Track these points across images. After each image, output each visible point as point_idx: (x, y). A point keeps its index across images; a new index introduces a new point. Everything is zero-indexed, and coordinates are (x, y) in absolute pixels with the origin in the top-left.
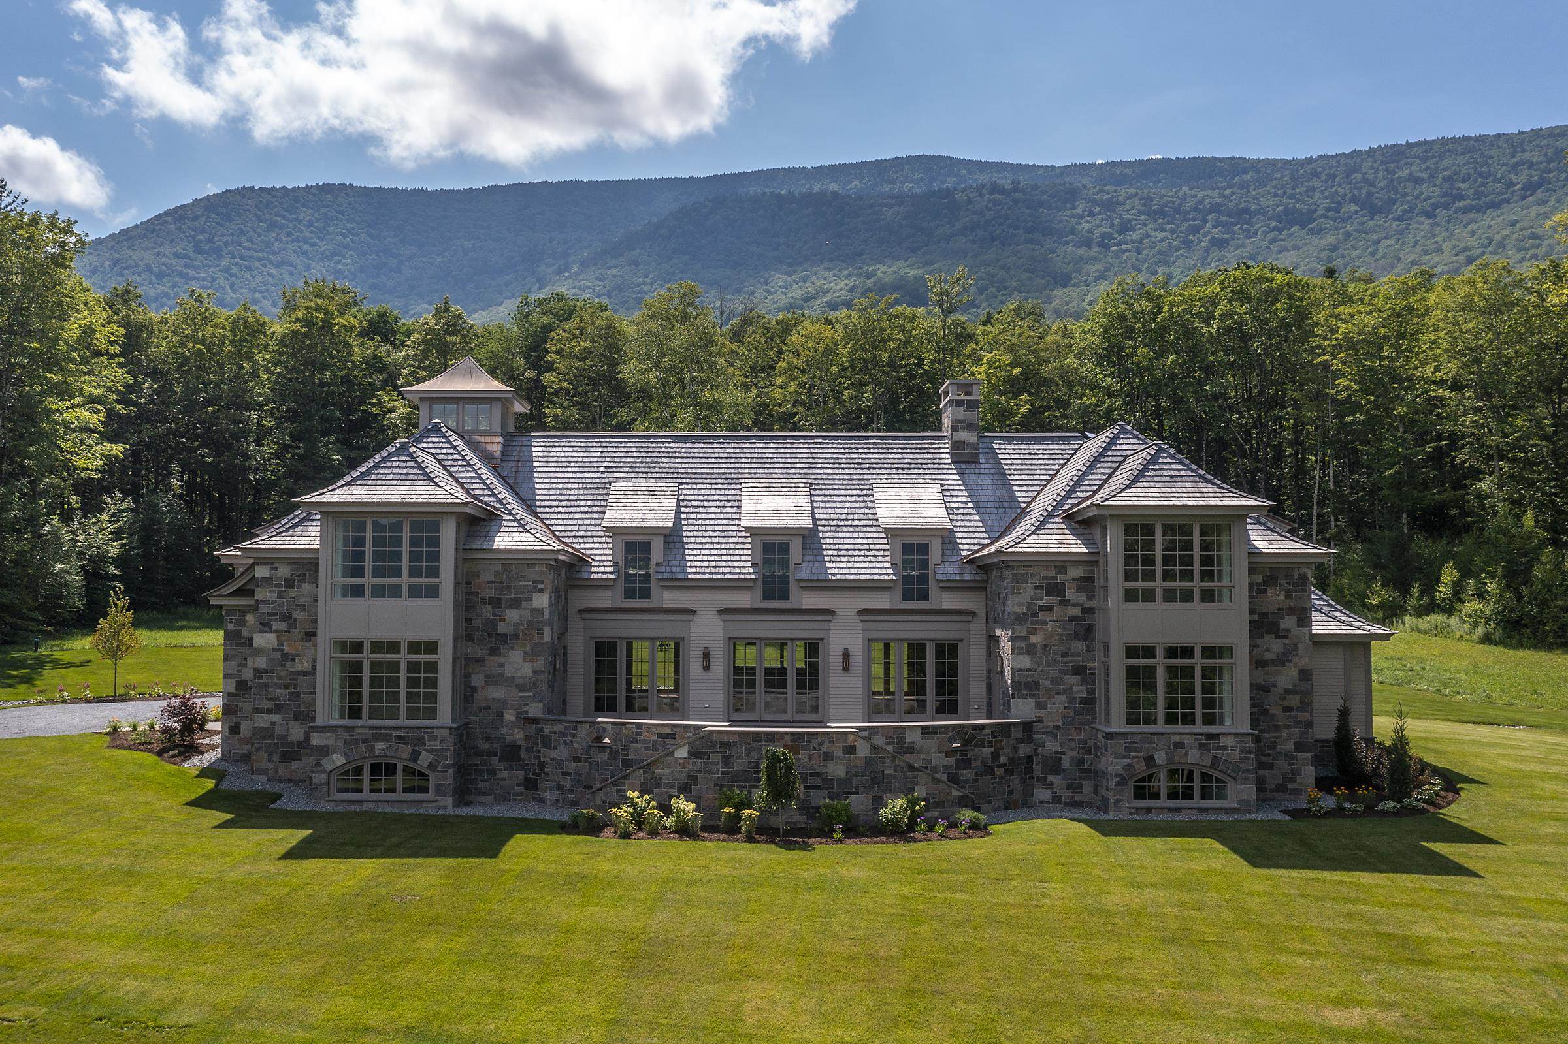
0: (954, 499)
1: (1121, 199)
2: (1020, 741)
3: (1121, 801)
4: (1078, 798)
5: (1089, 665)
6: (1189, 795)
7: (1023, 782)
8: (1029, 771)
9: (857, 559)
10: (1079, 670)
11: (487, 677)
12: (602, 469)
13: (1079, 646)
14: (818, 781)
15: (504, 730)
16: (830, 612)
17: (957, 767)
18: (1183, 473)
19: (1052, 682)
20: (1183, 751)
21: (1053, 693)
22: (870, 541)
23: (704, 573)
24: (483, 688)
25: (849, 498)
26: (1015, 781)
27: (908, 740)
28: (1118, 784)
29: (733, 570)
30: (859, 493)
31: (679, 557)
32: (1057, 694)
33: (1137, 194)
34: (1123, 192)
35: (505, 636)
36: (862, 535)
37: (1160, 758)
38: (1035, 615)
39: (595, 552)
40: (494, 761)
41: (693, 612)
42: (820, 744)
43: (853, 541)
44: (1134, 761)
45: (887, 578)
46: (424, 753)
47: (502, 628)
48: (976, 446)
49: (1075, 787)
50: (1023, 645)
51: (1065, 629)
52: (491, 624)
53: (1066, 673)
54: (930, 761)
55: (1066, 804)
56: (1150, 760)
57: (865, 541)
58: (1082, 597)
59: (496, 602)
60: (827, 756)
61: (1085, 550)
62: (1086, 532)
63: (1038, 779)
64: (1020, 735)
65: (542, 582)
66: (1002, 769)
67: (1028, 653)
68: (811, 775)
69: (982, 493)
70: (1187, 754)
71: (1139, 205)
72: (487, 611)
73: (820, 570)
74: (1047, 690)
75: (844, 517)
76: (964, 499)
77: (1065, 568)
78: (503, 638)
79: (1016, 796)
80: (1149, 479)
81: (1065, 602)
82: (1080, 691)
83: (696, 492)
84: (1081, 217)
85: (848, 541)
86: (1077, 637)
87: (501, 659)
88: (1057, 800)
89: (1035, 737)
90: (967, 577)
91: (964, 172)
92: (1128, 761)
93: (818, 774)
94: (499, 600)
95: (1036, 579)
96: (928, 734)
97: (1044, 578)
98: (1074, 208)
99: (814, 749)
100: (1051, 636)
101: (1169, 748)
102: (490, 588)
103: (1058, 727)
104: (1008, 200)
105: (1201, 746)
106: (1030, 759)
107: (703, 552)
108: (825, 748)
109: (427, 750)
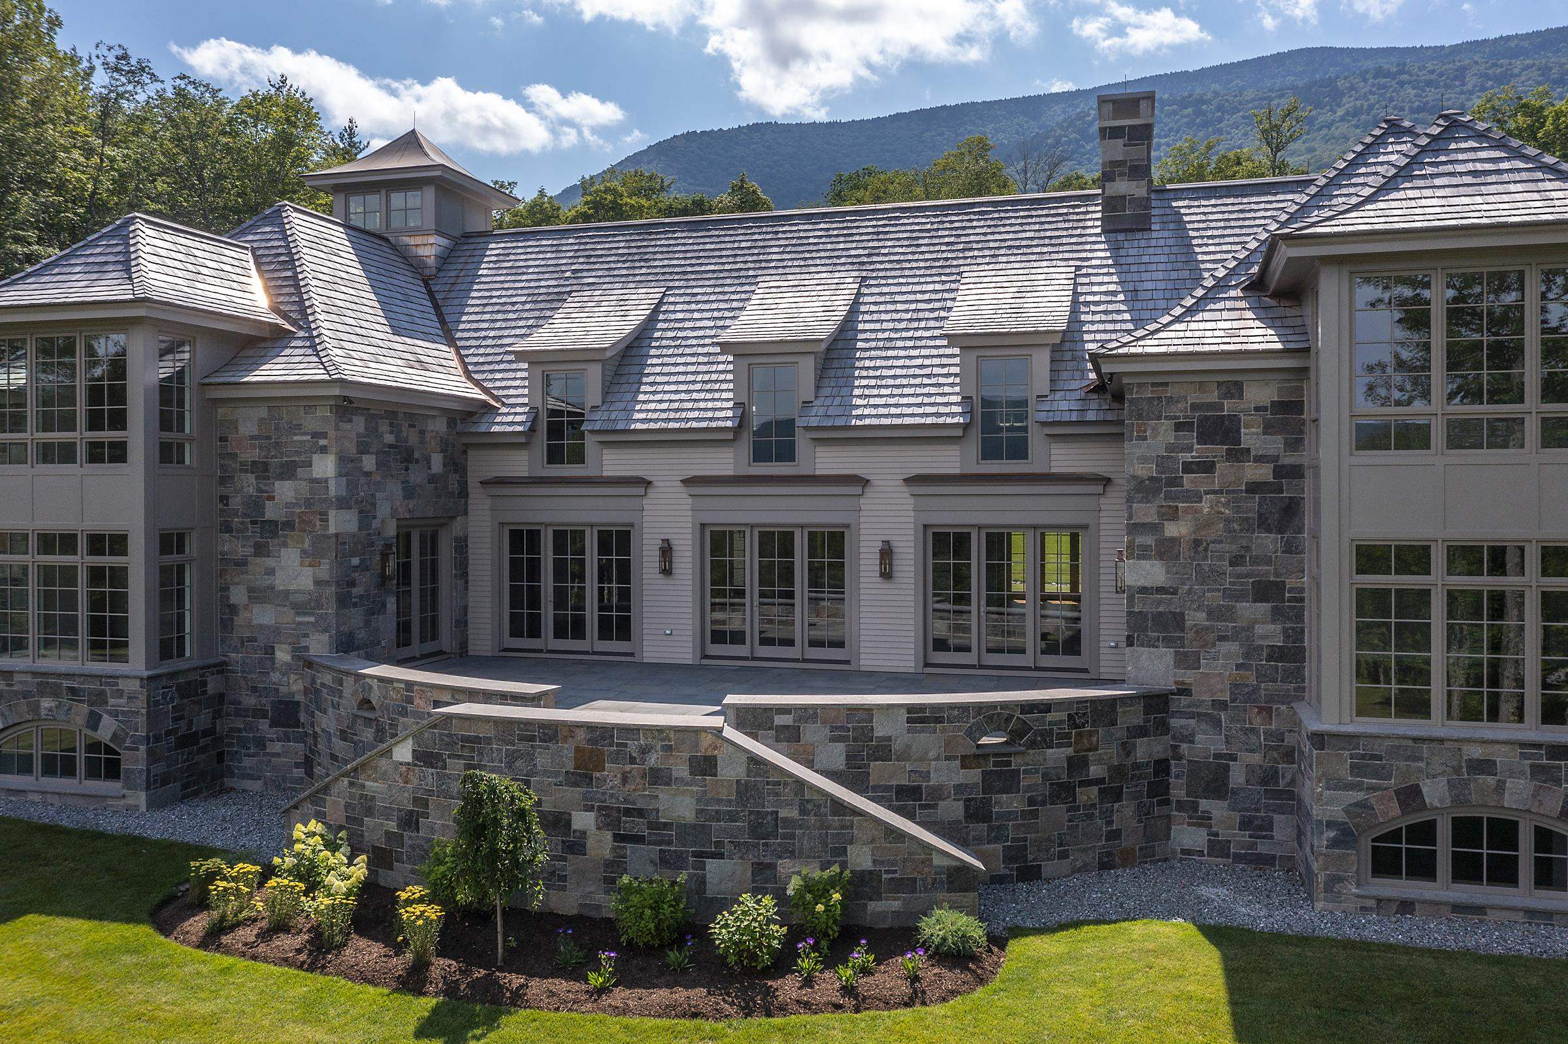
0: (1095, 289)
1: (1516, 71)
2: (1142, 731)
3: (1340, 879)
4: (1263, 848)
5: (1290, 582)
6: (1505, 874)
7: (1144, 813)
8: (1159, 789)
9: (906, 391)
10: (1266, 591)
11: (250, 590)
12: (568, 274)
13: (1268, 542)
14: (639, 826)
15: (275, 677)
16: (862, 482)
17: (988, 787)
18: (1505, 165)
19: (1210, 614)
20: (1491, 780)
21: (1212, 637)
22: (936, 361)
23: (656, 420)
24: (246, 607)
25: (919, 297)
26: (1125, 813)
27: (879, 732)
28: (1334, 843)
29: (703, 414)
30: (938, 287)
31: (628, 396)
32: (1222, 638)
33: (1534, 65)
34: (1518, 64)
35: (275, 523)
36: (924, 352)
37: (1435, 792)
38: (1174, 482)
39: (512, 392)
40: (264, 725)
41: (647, 484)
42: (645, 751)
43: (908, 362)
44: (1372, 797)
45: (949, 420)
46: (105, 716)
47: (271, 512)
48: (1145, 203)
49: (1257, 826)
50: (1149, 540)
51: (1238, 509)
52: (256, 505)
53: (1240, 596)
54: (926, 776)
55: (1238, 858)
56: (1410, 796)
57: (927, 362)
58: (1274, 444)
59: (261, 469)
60: (658, 777)
61: (1279, 346)
62: (1290, 312)
63: (1180, 805)
64: (1137, 719)
65: (324, 435)
66: (1094, 791)
67: (1160, 556)
68: (628, 812)
69: (1145, 276)
70: (1500, 787)
71: (1535, 74)
72: (248, 483)
73: (840, 411)
74: (1200, 631)
75: (903, 325)
76: (1112, 287)
77: (1239, 386)
78: (272, 529)
79: (1126, 842)
80: (1421, 183)
81: (1238, 454)
82: (1270, 633)
83: (688, 299)
84: (1471, 93)
85: (900, 363)
86: (1263, 524)
87: (270, 562)
88: (1218, 848)
89: (1175, 722)
90: (1091, 416)
91: (1347, 60)
92: (1360, 796)
93: (640, 813)
94: (265, 467)
95: (1179, 411)
96: (922, 720)
97: (1194, 407)
98: (1463, 84)
99: (632, 760)
100: (1207, 524)
101: (1457, 770)
102: (253, 447)
103: (1223, 705)
104: (1394, 83)
105: (1537, 771)
106: (1162, 767)
107: (667, 388)
108: (653, 760)
109: (109, 713)
